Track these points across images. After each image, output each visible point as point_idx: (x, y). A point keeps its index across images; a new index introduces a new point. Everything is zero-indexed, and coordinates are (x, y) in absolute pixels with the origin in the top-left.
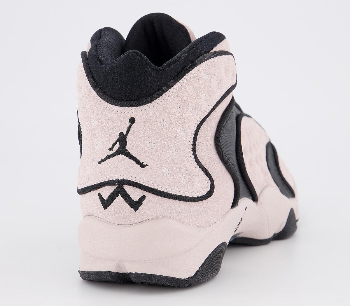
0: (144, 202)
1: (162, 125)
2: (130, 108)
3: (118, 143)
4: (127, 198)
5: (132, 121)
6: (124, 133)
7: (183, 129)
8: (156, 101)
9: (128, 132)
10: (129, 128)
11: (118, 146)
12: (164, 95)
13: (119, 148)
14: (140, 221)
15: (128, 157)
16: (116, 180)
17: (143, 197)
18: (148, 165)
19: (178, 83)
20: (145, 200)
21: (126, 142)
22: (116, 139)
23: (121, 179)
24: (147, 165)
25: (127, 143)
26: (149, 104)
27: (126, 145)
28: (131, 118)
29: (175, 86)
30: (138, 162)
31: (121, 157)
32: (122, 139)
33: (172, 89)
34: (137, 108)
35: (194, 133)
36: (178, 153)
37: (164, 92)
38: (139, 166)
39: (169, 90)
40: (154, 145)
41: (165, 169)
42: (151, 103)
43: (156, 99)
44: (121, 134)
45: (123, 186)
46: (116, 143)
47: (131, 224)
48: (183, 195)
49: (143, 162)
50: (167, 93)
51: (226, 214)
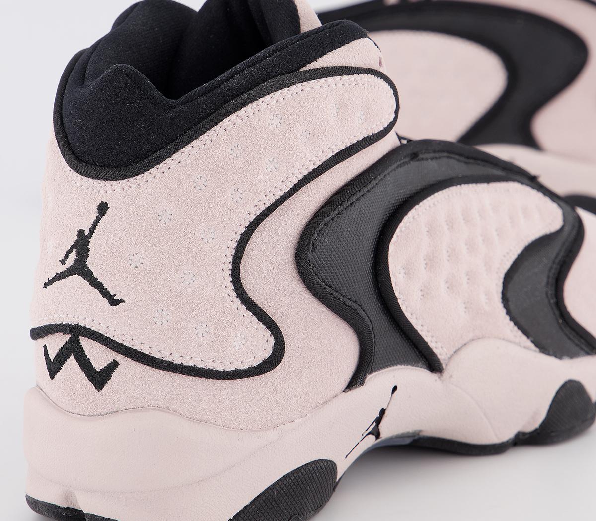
0: (114, 375)
1: (163, 222)
2: (103, 183)
3: (75, 250)
4: (85, 364)
5: (103, 208)
6: (87, 233)
7: (211, 231)
8: (152, 170)
9: (92, 231)
10: (96, 223)
11: (73, 256)
12: (168, 160)
13: (76, 261)
14: (108, 411)
15: (88, 281)
16: (66, 325)
17: (114, 365)
18: (124, 302)
19: (204, 137)
20: (117, 370)
21: (88, 250)
22: (72, 243)
23: (75, 323)
24: (122, 301)
25: (90, 253)
26: (138, 177)
27: (87, 256)
28: (102, 202)
29: (195, 143)
30: (106, 294)
31: (77, 280)
32: (82, 244)
33: (187, 149)
34: (115, 183)
35: (238, 238)
36: (194, 278)
37: (170, 155)
38: (106, 301)
39: (181, 151)
40: (141, 261)
41: (160, 311)
42: (142, 175)
43: (152, 167)
44: (81, 233)
45: (80, 337)
46: (70, 251)
47: (91, 414)
48: (199, 366)
49: (115, 295)
50: (176, 156)
51: (326, 402)
